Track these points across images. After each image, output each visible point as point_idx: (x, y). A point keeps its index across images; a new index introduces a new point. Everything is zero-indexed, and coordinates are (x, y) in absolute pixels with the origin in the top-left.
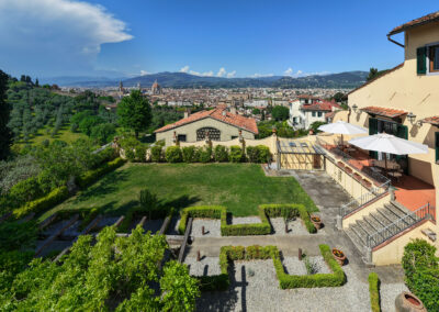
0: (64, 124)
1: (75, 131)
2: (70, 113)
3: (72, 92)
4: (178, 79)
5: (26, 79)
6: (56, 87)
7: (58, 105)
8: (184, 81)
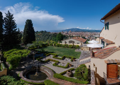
0: (51, 39)
1: (53, 40)
2: (52, 37)
3: (52, 33)
4: (76, 30)
5: (45, 31)
6: (50, 32)
7: (50, 36)
8: (78, 30)
